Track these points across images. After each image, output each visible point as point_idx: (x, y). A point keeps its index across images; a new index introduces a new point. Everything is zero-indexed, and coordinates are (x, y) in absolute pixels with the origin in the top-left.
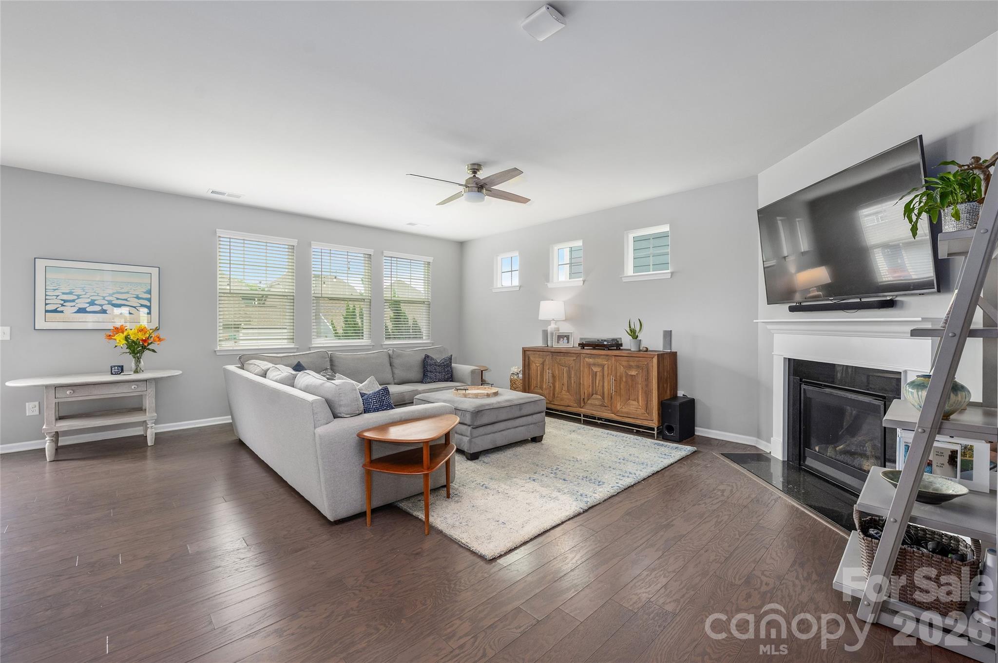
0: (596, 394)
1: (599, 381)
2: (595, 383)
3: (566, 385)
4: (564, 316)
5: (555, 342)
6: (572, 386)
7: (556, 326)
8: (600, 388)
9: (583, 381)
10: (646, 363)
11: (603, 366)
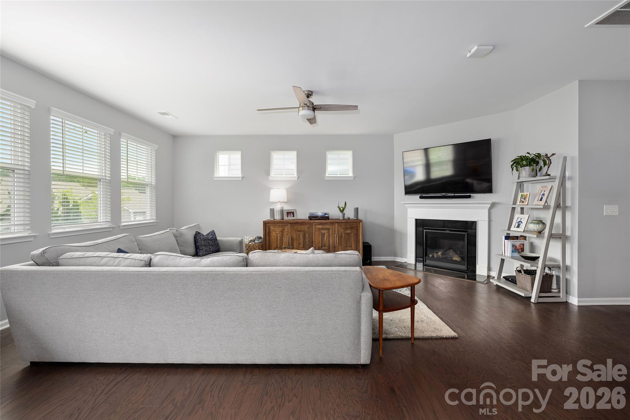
0: (324, 246)
1: (326, 238)
2: (323, 240)
3: (302, 244)
4: (287, 199)
5: (285, 216)
6: (307, 243)
7: (281, 206)
8: (327, 242)
9: (315, 240)
10: (356, 226)
11: (329, 229)
